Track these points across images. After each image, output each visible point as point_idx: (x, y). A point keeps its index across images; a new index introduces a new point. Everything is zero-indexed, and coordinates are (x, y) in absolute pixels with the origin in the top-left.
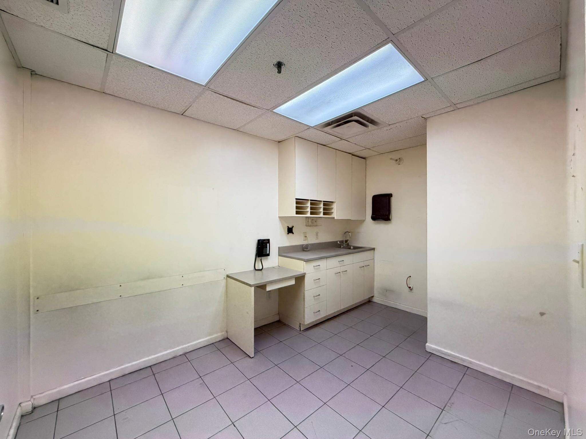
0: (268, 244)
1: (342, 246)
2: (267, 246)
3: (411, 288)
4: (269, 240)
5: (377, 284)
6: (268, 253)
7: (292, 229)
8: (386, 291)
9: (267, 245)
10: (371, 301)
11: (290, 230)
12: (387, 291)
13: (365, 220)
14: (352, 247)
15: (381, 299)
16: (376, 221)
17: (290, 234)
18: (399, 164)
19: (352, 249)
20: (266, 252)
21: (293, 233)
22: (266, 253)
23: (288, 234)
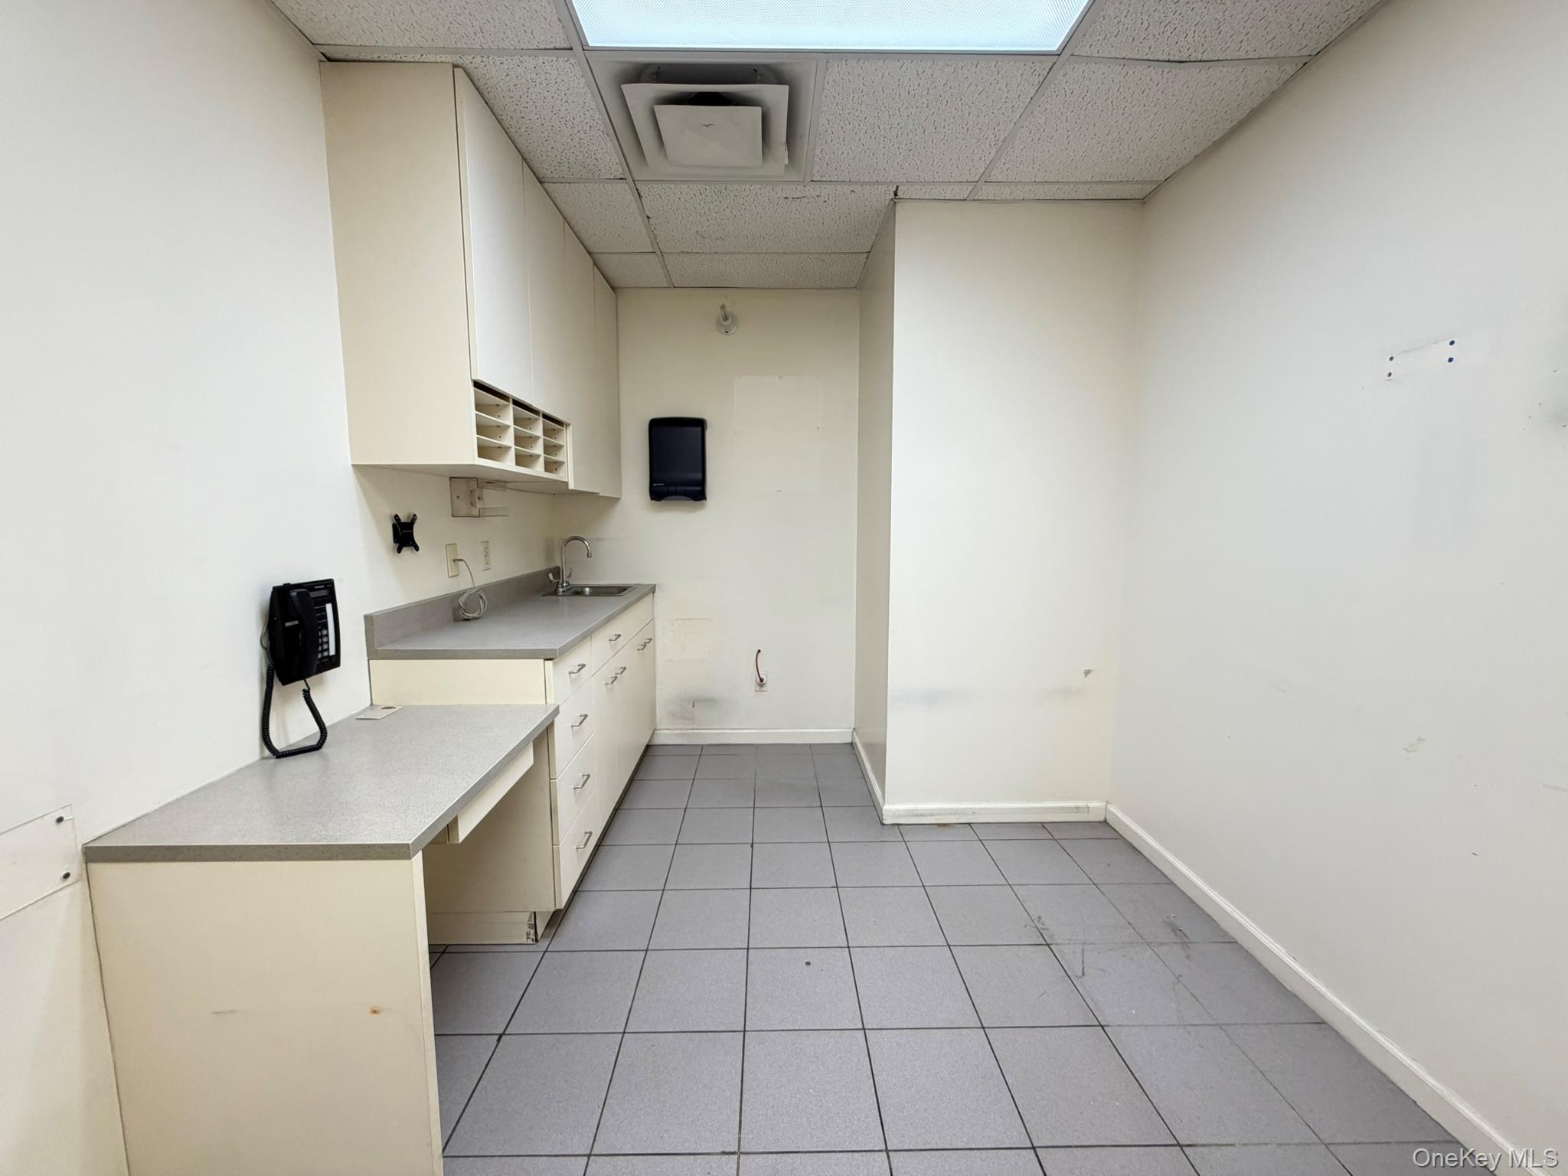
0: (329, 607)
1: (561, 590)
2: (325, 617)
3: (764, 682)
4: (328, 585)
5: (666, 690)
6: (332, 652)
7: (412, 529)
8: (694, 706)
9: (324, 610)
10: (652, 745)
11: (403, 535)
12: (696, 704)
13: (617, 500)
14: (587, 589)
15: (677, 731)
16: (663, 502)
17: (407, 552)
18: (727, 332)
19: (588, 593)
20: (323, 651)
21: (417, 548)
22: (326, 654)
23: (399, 551)
